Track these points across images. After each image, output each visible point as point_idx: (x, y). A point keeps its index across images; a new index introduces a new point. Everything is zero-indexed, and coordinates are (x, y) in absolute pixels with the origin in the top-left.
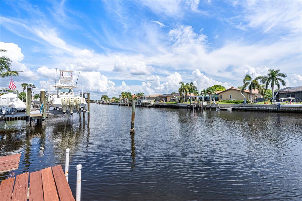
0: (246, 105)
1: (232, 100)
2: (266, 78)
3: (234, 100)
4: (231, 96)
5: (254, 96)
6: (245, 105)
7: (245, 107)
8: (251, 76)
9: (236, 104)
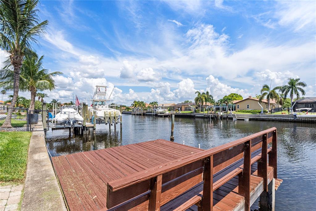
0: (264, 115)
1: (249, 110)
2: (285, 87)
3: (251, 109)
4: (248, 106)
5: (272, 106)
6: (262, 115)
7: (262, 117)
8: (269, 86)
9: (253, 114)
